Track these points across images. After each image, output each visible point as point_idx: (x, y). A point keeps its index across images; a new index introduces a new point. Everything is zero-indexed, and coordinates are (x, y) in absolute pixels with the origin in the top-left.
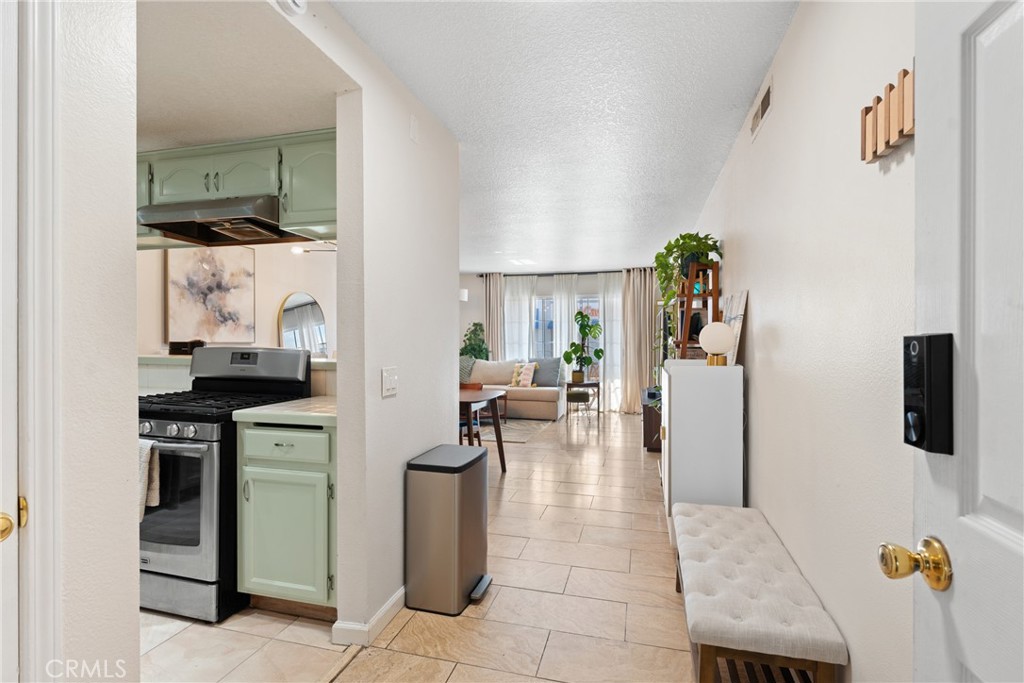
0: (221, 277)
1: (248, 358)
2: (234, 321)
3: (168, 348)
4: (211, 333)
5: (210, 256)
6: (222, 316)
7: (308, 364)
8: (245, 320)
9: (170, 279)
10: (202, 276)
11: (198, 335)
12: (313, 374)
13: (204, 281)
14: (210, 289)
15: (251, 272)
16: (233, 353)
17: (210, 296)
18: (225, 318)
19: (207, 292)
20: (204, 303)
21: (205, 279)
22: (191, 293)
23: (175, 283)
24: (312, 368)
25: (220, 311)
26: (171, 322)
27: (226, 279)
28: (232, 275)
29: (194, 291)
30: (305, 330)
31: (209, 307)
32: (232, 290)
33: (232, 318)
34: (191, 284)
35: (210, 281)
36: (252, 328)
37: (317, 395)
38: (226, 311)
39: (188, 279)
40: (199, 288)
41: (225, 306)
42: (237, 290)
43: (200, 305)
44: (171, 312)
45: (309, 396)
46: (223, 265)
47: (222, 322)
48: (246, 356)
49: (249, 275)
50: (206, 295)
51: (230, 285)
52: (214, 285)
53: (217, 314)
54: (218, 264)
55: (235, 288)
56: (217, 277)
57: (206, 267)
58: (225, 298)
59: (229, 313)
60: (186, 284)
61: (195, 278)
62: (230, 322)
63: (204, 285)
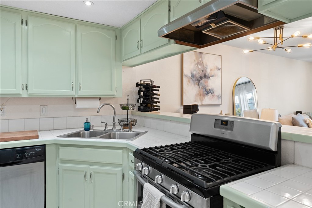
0: (206, 72)
1: (226, 125)
2: (212, 94)
3: (183, 108)
4: (201, 100)
5: (201, 61)
6: (206, 91)
7: (280, 133)
8: (217, 93)
9: (184, 74)
10: (198, 71)
11: (195, 101)
12: (283, 144)
13: (198, 75)
14: (201, 78)
15: (220, 68)
16: (215, 120)
17: (201, 81)
18: (208, 92)
19: (200, 79)
20: (198, 85)
21: (199, 73)
22: (193, 81)
23: (186, 76)
24: (282, 137)
25: (205, 89)
26: (184, 95)
27: (208, 72)
28: (211, 70)
29: (194, 79)
30: (241, 96)
31: (201, 87)
32: (211, 78)
33: (211, 92)
34: (193, 76)
35: (201, 74)
36: (220, 97)
37: (287, 163)
38: (208, 88)
39: (192, 73)
40: (196, 77)
41: (208, 86)
42: (213, 77)
43: (197, 86)
44: (184, 90)
45: (280, 165)
46: (207, 65)
47: (206, 94)
48: (224, 124)
49: (219, 69)
50: (199, 81)
51: (210, 75)
52: (203, 76)
53: (204, 90)
54: (205, 65)
55: (212, 76)
56: (204, 71)
57: (200, 67)
58: (207, 82)
59: (210, 90)
60: (190, 76)
61: (194, 73)
62: (210, 94)
63: (198, 76)
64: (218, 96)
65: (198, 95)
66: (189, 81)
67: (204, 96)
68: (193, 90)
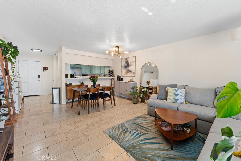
4: (127, 74)
8: (133, 71)
20: (126, 69)
26: (122, 73)
27: (129, 64)
28: (131, 63)
32: (130, 66)
33: (130, 71)
38: (129, 70)
43: (125, 70)
44: (122, 71)
46: (129, 62)
49: (134, 62)
52: (127, 66)
58: (129, 68)
59: (130, 70)
64: (134, 73)
65: (126, 73)
66: (123, 68)
67: (128, 73)
68: (124, 71)
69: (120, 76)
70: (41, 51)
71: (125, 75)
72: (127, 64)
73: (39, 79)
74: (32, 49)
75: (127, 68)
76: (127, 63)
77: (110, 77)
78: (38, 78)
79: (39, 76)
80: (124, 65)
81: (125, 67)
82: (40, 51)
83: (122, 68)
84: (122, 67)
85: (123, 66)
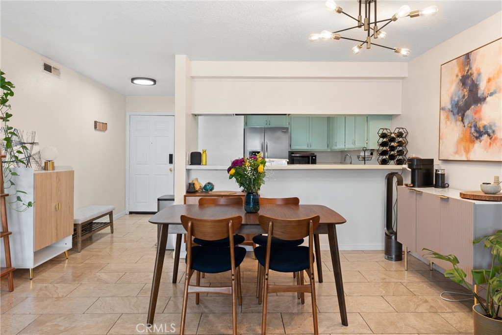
2: (489, 135)
4: (467, 151)
6: (477, 131)
13: (462, 100)
17: (467, 112)
21: (463, 97)
22: (454, 115)
25: (476, 126)
26: (441, 142)
28: (489, 81)
31: (466, 124)
32: (488, 99)
33: (486, 133)
41: (480, 120)
42: (493, 97)
43: (460, 123)
47: (477, 138)
50: (464, 113)
53: (473, 129)
58: (480, 111)
59: (484, 127)
61: (456, 99)
63: (462, 103)
65: (461, 140)
67: (473, 142)
68: (454, 131)
69: (432, 161)
70: (154, 81)
71: (456, 153)
72: (470, 91)
73: (171, 166)
74: (133, 79)
75: (469, 113)
76: (469, 82)
77: (384, 162)
78: (170, 163)
79: (171, 156)
80: (452, 98)
81: (456, 111)
82: (152, 83)
83: (443, 115)
84: (442, 109)
85: (449, 106)
